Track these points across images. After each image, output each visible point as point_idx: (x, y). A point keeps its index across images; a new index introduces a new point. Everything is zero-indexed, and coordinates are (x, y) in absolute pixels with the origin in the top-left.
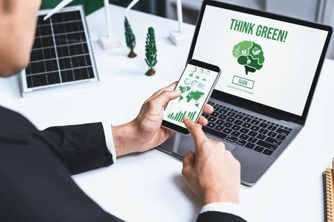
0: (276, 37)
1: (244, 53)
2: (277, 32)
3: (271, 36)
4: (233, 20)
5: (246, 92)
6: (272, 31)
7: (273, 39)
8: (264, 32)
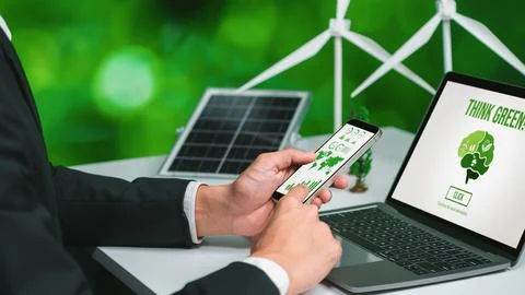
0: (515, 122)
1: (472, 150)
2: (518, 116)
3: (509, 122)
4: (472, 101)
5: (458, 211)
6: (512, 114)
7: (511, 126)
8: (503, 116)
